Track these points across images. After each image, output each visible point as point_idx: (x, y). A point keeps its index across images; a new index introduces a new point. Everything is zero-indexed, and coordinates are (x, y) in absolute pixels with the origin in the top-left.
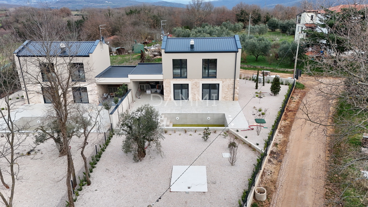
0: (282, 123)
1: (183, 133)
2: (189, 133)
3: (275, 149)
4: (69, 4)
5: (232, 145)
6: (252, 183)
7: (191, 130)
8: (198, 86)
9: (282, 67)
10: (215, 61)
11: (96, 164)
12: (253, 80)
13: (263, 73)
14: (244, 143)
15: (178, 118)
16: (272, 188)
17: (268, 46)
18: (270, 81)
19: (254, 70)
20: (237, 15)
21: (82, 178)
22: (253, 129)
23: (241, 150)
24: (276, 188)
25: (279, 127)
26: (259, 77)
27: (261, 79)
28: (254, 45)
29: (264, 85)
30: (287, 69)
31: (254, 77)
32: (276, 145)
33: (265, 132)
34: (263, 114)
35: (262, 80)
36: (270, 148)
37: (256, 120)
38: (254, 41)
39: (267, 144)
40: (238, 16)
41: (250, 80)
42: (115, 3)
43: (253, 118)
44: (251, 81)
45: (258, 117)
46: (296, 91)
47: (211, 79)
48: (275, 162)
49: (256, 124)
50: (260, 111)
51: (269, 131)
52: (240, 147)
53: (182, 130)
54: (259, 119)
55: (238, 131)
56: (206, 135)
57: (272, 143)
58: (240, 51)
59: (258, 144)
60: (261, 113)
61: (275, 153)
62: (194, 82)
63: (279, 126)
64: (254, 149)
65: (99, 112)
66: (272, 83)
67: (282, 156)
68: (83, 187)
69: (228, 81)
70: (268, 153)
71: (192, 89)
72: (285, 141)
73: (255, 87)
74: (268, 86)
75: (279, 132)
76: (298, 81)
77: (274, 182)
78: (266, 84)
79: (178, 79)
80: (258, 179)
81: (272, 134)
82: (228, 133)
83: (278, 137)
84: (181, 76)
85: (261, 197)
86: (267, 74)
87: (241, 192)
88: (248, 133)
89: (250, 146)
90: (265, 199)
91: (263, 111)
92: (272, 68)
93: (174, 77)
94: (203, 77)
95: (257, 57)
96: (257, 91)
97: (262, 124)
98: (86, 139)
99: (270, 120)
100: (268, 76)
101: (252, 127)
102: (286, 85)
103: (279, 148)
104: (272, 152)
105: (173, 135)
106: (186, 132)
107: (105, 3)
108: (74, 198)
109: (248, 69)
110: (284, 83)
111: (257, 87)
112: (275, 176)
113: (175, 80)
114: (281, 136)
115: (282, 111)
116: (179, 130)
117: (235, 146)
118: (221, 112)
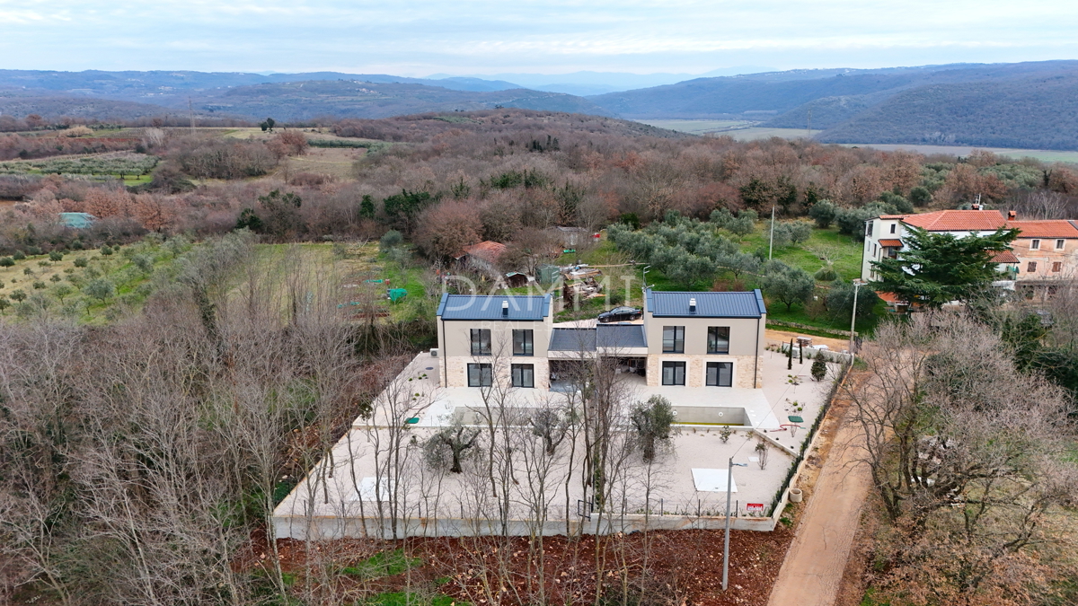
0: (825, 422)
1: (691, 433)
2: (699, 433)
3: (814, 454)
4: (262, 96)
5: (760, 448)
6: (786, 484)
7: (701, 429)
8: (700, 365)
9: (834, 327)
10: (727, 329)
12: (783, 352)
13: (800, 341)
14: (775, 446)
16: (809, 492)
17: (808, 287)
18: (812, 356)
19: (785, 330)
20: (743, 190)
22: (786, 429)
23: (771, 453)
24: (813, 492)
25: (821, 428)
26: (793, 348)
27: (796, 352)
28: (783, 286)
29: (801, 362)
30: (842, 332)
31: (785, 347)
32: (816, 449)
33: (802, 433)
34: (800, 410)
35: (799, 353)
36: (808, 453)
37: (789, 417)
38: (783, 279)
39: (805, 446)
40: (745, 191)
41: (778, 352)
42: (386, 95)
43: (787, 414)
44: (780, 354)
45: (793, 414)
46: (853, 373)
47: (720, 356)
48: (814, 467)
49: (790, 423)
50: (796, 405)
51: (807, 432)
52: (771, 451)
53: (689, 429)
54: (793, 417)
55: (765, 431)
56: (725, 435)
57: (811, 446)
58: (764, 316)
59: (792, 448)
60: (796, 408)
61: (813, 458)
62: (694, 359)
63: (821, 426)
64: (788, 453)
66: (814, 358)
67: (822, 462)
69: (746, 358)
70: (806, 457)
71: (691, 369)
72: (828, 445)
73: (787, 366)
74: (809, 364)
76: (857, 356)
77: (811, 487)
78: (804, 360)
79: (671, 355)
80: (793, 482)
81: (811, 435)
82: (751, 433)
83: (818, 439)
84: (675, 350)
85: (797, 498)
86: (806, 343)
87: (774, 493)
88: (781, 434)
89: (783, 450)
90: (800, 500)
91: (799, 406)
92: (816, 329)
93: (664, 352)
94: (708, 353)
95: (789, 305)
96: (790, 372)
97: (797, 424)
99: (809, 417)
100: (808, 347)
101: (784, 427)
102: (838, 363)
103: (820, 452)
104: (810, 457)
106: (695, 432)
107: (359, 94)
109: (775, 329)
110: (835, 360)
111: (790, 367)
112: (812, 482)
113: (665, 355)
114: (823, 439)
115: (826, 406)
117: (764, 450)
118: (739, 405)
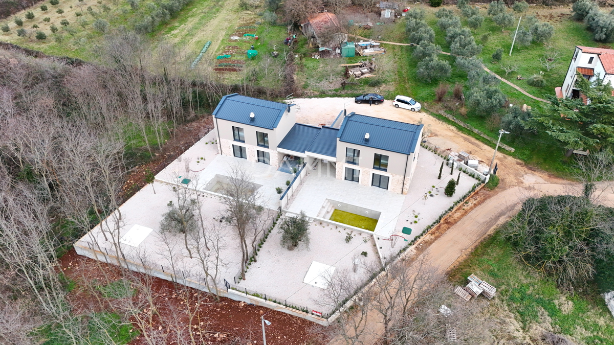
0: (425, 237)
1: (334, 229)
5: (364, 254)
7: (341, 228)
8: (368, 174)
10: (387, 157)
11: (263, 244)
12: (447, 160)
14: (377, 252)
15: (340, 205)
18: (463, 170)
21: (251, 256)
22: (393, 239)
25: (419, 241)
33: (402, 246)
34: (416, 222)
37: (404, 228)
43: (403, 225)
46: (481, 191)
47: (381, 171)
49: (400, 234)
50: (416, 217)
51: (407, 243)
54: (407, 228)
55: (379, 238)
59: (385, 257)
60: (415, 220)
62: (365, 170)
63: (420, 239)
64: (378, 263)
65: (265, 222)
68: (252, 263)
69: (398, 176)
71: (362, 175)
72: (413, 259)
73: (438, 177)
75: (416, 247)
79: (350, 164)
82: (371, 237)
83: (410, 251)
84: (354, 163)
88: (385, 244)
89: (379, 257)
91: (418, 218)
92: (489, 139)
93: (347, 161)
94: (374, 168)
96: (437, 182)
97: (405, 235)
98: (255, 238)
99: (417, 230)
100: (462, 162)
101: (394, 237)
102: (477, 179)
103: (404, 264)
105: (326, 227)
106: (337, 228)
108: (245, 270)
110: (476, 176)
113: (347, 164)
114: (414, 252)
116: (332, 224)
118: (379, 210)
